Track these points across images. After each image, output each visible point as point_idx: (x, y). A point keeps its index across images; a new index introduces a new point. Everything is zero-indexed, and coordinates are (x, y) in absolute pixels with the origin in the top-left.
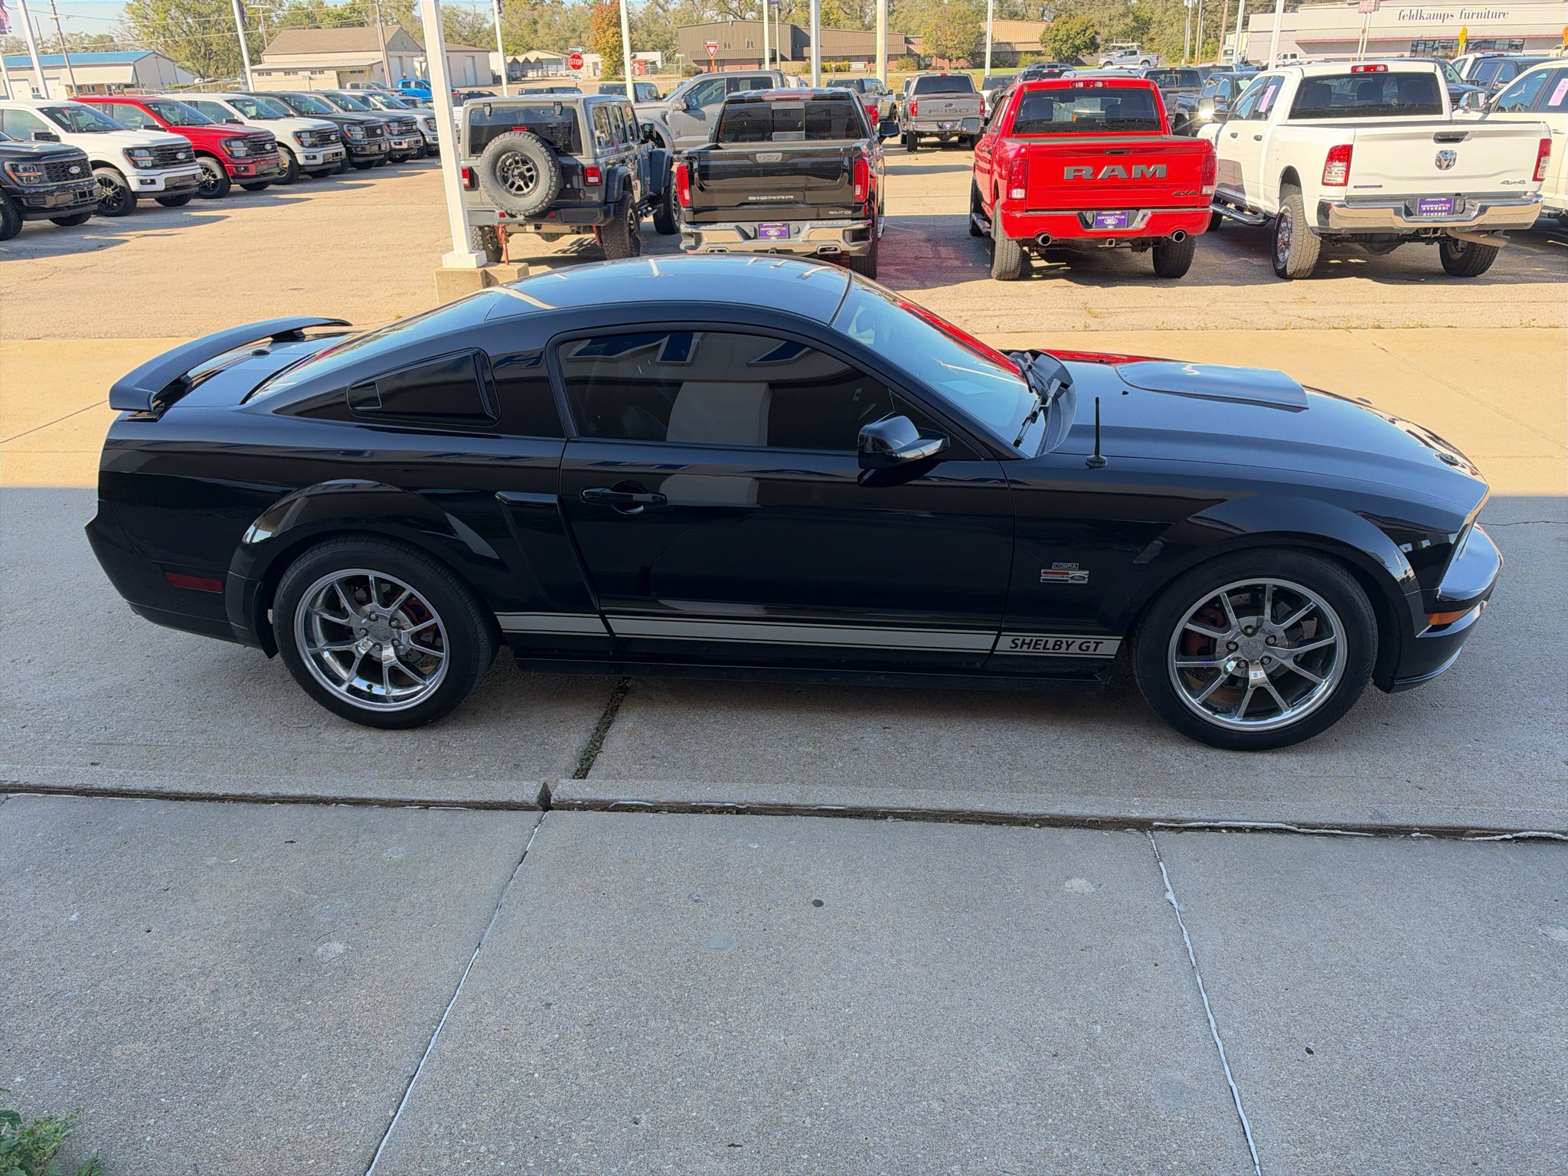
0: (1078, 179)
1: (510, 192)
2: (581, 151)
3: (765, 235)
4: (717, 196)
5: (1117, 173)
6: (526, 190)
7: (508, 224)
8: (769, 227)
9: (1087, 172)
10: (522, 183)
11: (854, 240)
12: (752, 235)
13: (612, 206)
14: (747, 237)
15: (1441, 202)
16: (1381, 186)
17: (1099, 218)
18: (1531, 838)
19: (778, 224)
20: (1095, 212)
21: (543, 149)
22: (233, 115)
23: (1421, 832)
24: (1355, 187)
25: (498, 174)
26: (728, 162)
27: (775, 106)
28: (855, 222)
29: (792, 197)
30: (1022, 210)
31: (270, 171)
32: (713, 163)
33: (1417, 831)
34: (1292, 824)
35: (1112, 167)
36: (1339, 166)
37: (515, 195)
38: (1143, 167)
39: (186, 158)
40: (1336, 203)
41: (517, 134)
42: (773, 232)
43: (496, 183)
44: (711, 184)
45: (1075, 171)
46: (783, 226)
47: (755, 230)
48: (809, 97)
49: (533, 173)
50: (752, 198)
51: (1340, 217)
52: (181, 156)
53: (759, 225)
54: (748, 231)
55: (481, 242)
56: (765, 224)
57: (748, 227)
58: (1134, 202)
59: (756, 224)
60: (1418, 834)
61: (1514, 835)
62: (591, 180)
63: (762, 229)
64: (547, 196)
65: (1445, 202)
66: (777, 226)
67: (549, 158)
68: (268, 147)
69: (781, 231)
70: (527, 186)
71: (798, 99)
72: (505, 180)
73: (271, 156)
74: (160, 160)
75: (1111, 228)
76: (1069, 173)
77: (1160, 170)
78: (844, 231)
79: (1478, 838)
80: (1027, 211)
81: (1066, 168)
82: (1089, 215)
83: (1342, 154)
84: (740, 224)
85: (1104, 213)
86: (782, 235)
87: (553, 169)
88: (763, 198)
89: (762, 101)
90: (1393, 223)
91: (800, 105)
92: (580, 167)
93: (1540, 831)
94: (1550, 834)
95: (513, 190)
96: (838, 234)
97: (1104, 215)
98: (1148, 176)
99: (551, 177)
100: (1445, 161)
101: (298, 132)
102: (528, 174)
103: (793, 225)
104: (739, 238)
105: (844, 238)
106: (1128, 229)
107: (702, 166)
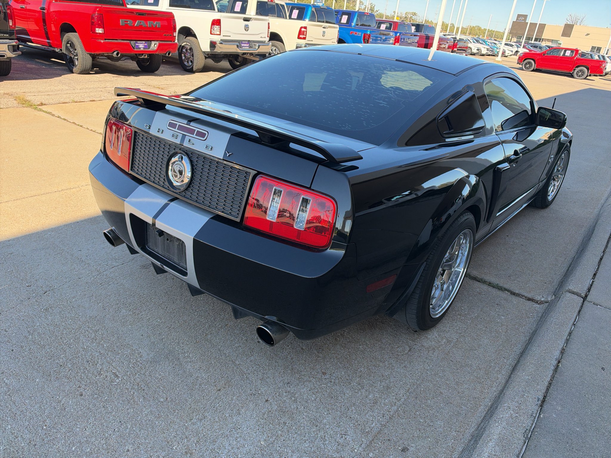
0: (127, 25)
5: (142, 24)
9: (130, 22)
11: (14, 51)
15: (246, 43)
16: (230, 36)
17: (137, 44)
20: (134, 42)
24: (223, 36)
30: (103, 39)
35: (140, 21)
36: (216, 27)
38: (152, 22)
40: (218, 42)
45: (125, 21)
51: (220, 48)
58: (150, 38)
65: (248, 43)
75: (142, 49)
76: (122, 22)
77: (157, 24)
80: (105, 39)
81: (121, 20)
82: (132, 43)
83: (217, 22)
85: (138, 42)
90: (237, 50)
96: (5, 47)
97: (138, 43)
98: (154, 26)
100: (247, 28)
105: (9, 50)
106: (149, 50)
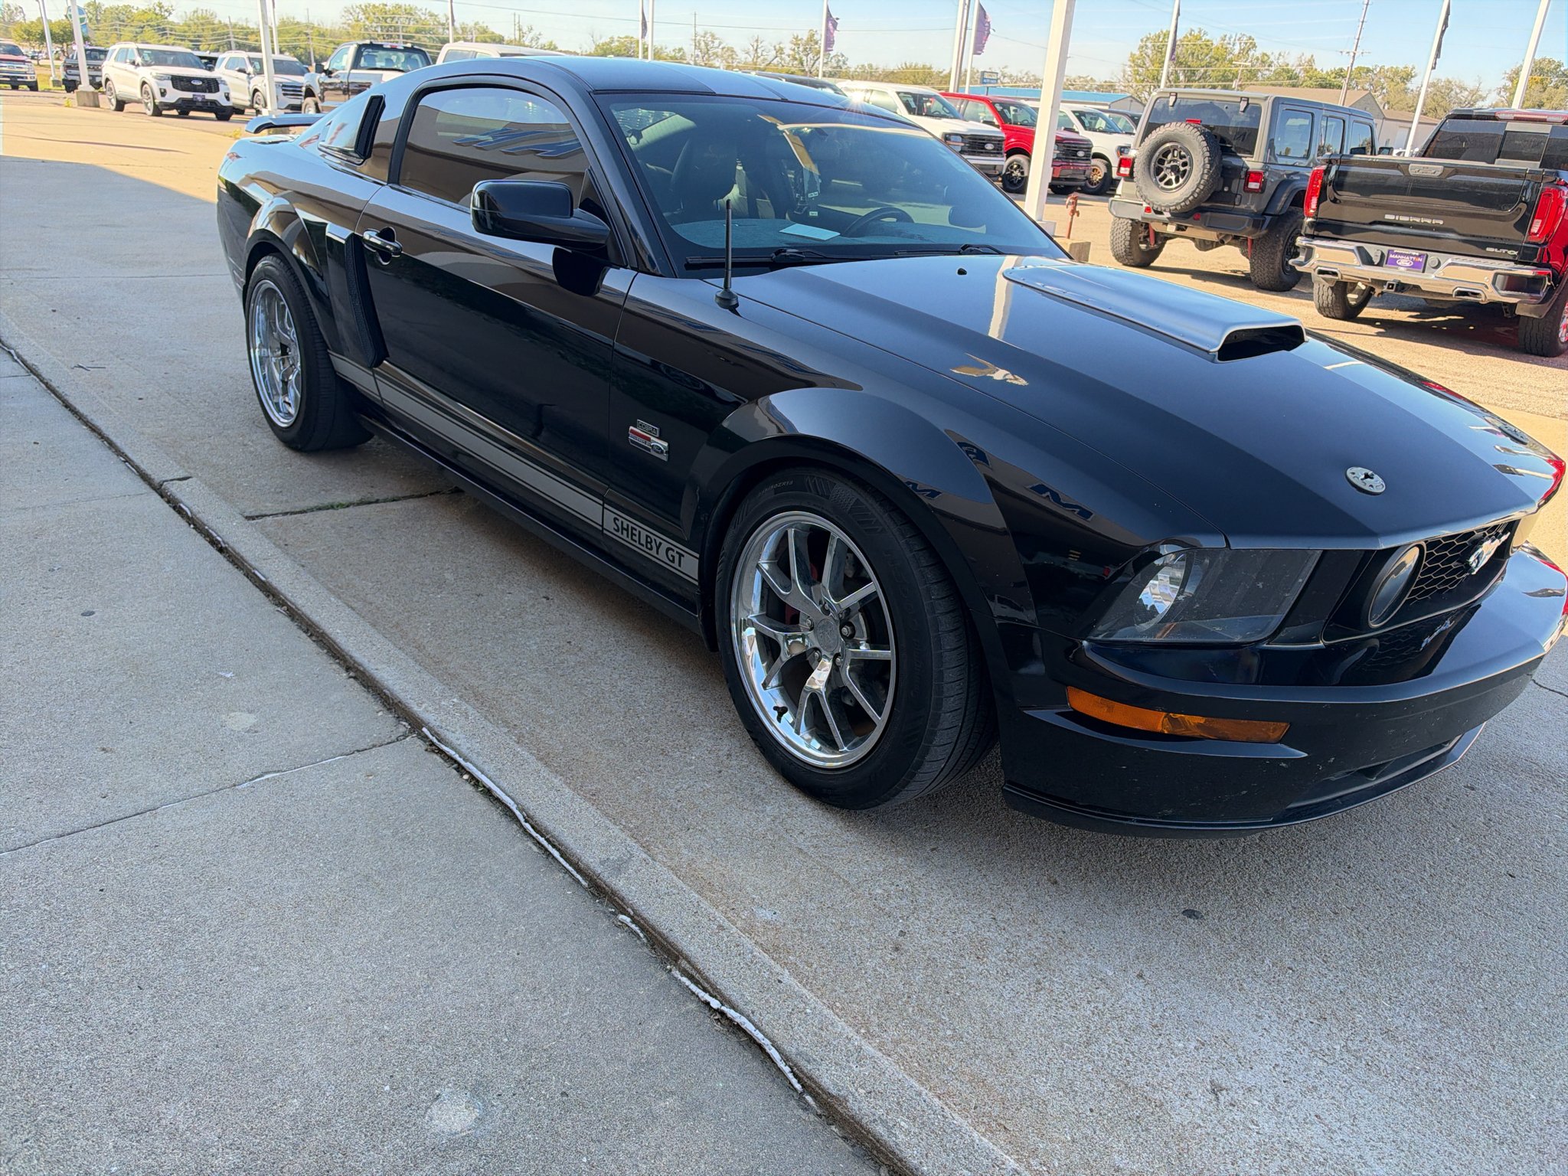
1: (1158, 185)
2: (1251, 152)
3: (1394, 262)
4: (1347, 208)
6: (1175, 185)
7: (1153, 220)
8: (1401, 254)
10: (1173, 178)
11: (1509, 288)
12: (1376, 261)
13: (1269, 218)
14: (1367, 260)
18: (738, 1028)
19: (1416, 253)
21: (1205, 144)
22: (1073, 124)
23: (634, 921)
25: (1153, 164)
26: (1373, 171)
27: (1511, 127)
28: (1519, 266)
29: (1441, 222)
31: (1074, 177)
32: (1354, 169)
33: (629, 915)
34: (522, 810)
37: (1162, 188)
39: (994, 149)
41: (1184, 125)
42: (1405, 262)
43: (1147, 174)
44: (1345, 195)
46: (1420, 256)
47: (1382, 254)
48: (1561, 120)
49: (1188, 168)
50: (1389, 217)
52: (989, 147)
53: (1389, 251)
54: (1372, 255)
55: (1129, 238)
56: (1396, 250)
57: (1374, 251)
59: (1385, 249)
60: (628, 920)
61: (723, 1008)
62: (1253, 185)
63: (1391, 256)
64: (1192, 195)
66: (1411, 255)
67: (1208, 154)
68: (1081, 154)
69: (1414, 262)
70: (1177, 180)
71: (1544, 121)
72: (1158, 171)
73: (1083, 164)
74: (969, 147)
78: (1496, 275)
79: (684, 980)
84: (1366, 246)
86: (1415, 266)
87: (1208, 166)
88: (1404, 219)
89: (1495, 118)
91: (1546, 129)
92: (1245, 170)
93: (757, 1028)
94: (766, 1043)
95: (1162, 184)
96: (1487, 277)
99: (1203, 174)
101: (1122, 147)
102: (1182, 169)
103: (1433, 257)
104: (1356, 260)
105: (1494, 283)
107: (1341, 172)
